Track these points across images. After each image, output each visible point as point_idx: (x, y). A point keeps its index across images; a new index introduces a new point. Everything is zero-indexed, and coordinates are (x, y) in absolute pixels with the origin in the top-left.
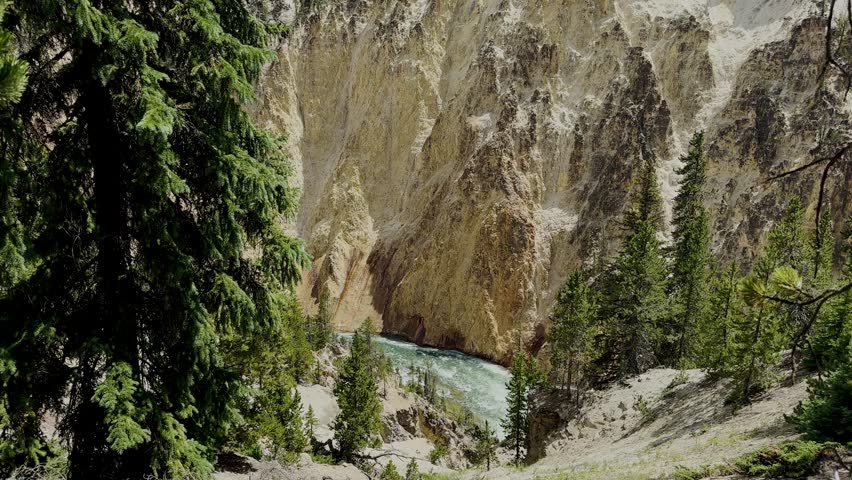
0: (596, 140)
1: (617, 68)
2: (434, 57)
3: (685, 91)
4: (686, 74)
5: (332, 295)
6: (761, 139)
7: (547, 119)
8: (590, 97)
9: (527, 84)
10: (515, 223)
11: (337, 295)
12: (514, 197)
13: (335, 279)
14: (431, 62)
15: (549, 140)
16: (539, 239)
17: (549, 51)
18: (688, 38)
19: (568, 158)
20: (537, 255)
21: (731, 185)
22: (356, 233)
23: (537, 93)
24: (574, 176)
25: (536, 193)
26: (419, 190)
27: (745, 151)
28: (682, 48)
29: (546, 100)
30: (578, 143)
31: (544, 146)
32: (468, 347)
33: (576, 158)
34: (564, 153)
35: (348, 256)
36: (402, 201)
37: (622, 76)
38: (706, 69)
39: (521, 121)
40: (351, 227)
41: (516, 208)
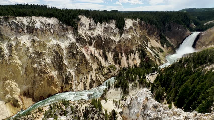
0: (55, 62)
1: (53, 53)
2: (17, 59)
3: (61, 53)
4: (60, 51)
5: (20, 104)
6: (74, 56)
7: (46, 62)
8: (51, 57)
9: (40, 58)
10: (51, 76)
11: (22, 103)
12: (49, 74)
13: (19, 102)
14: (16, 60)
15: (48, 64)
16: (55, 76)
17: (41, 53)
18: (59, 47)
19: (52, 65)
20: (56, 78)
21: (73, 61)
22: (17, 93)
23: (43, 59)
24: (54, 67)
25: (51, 71)
26: (28, 80)
27: (73, 58)
28: (59, 48)
29: (45, 59)
30: (53, 63)
31: (48, 65)
32: (52, 94)
33: (53, 65)
34: (51, 65)
35: (18, 97)
36: (24, 83)
37: (54, 53)
38: (62, 50)
39: (43, 63)
40: (15, 92)
41: (50, 75)
